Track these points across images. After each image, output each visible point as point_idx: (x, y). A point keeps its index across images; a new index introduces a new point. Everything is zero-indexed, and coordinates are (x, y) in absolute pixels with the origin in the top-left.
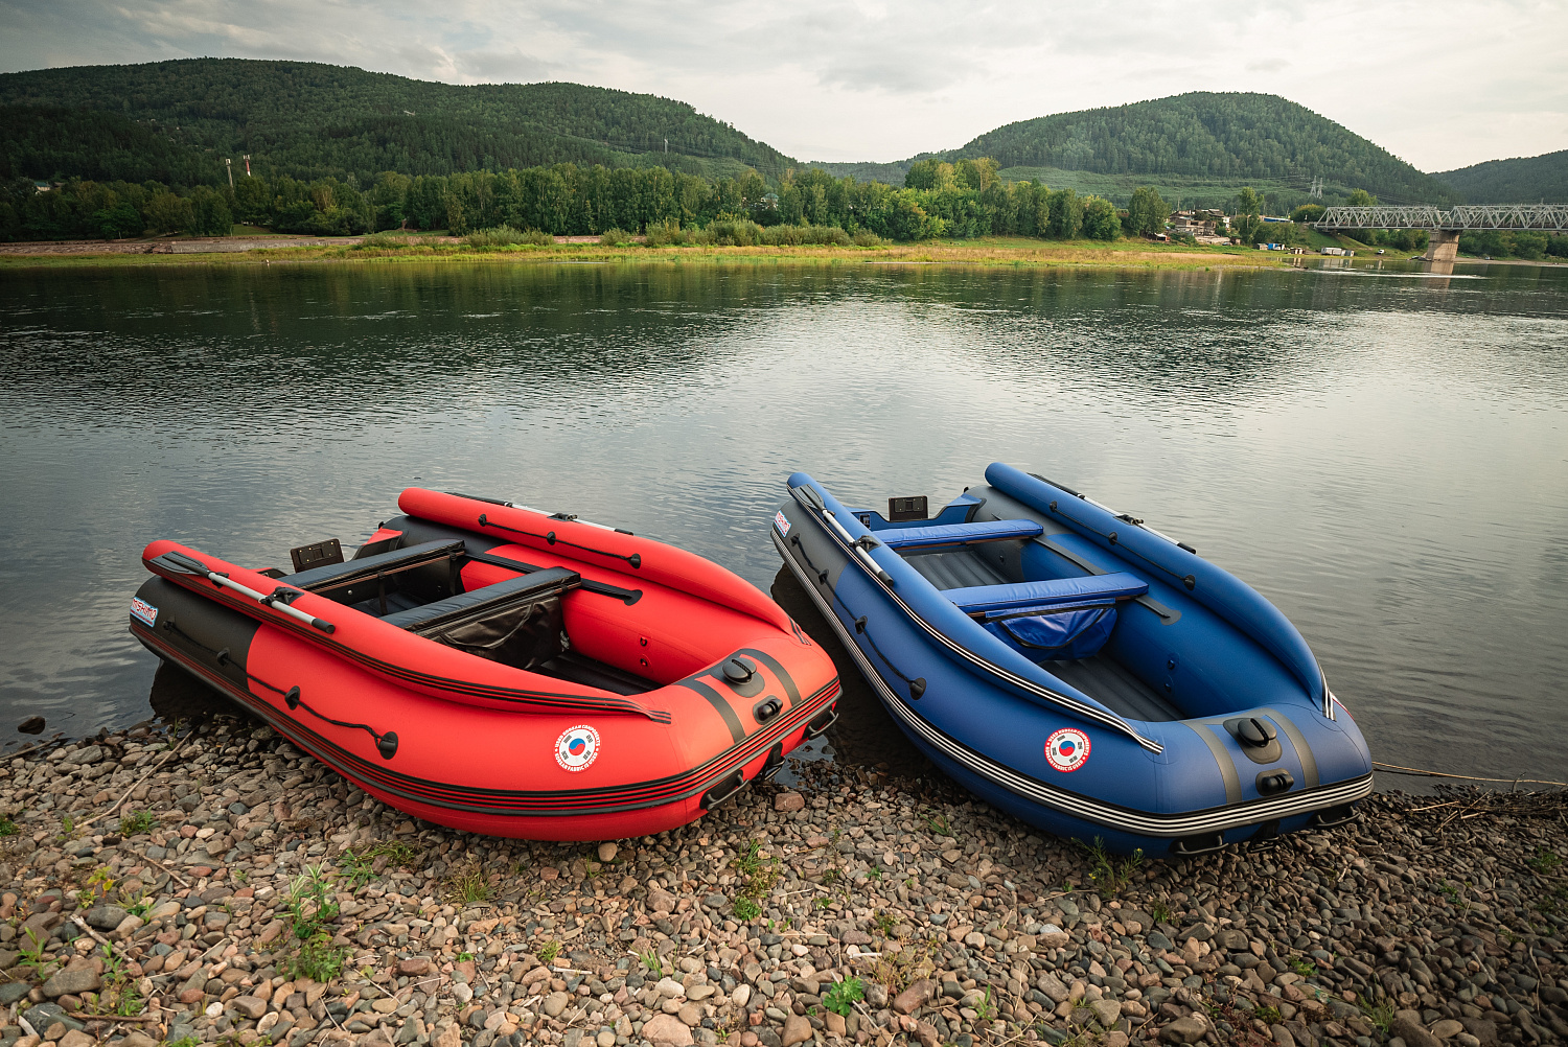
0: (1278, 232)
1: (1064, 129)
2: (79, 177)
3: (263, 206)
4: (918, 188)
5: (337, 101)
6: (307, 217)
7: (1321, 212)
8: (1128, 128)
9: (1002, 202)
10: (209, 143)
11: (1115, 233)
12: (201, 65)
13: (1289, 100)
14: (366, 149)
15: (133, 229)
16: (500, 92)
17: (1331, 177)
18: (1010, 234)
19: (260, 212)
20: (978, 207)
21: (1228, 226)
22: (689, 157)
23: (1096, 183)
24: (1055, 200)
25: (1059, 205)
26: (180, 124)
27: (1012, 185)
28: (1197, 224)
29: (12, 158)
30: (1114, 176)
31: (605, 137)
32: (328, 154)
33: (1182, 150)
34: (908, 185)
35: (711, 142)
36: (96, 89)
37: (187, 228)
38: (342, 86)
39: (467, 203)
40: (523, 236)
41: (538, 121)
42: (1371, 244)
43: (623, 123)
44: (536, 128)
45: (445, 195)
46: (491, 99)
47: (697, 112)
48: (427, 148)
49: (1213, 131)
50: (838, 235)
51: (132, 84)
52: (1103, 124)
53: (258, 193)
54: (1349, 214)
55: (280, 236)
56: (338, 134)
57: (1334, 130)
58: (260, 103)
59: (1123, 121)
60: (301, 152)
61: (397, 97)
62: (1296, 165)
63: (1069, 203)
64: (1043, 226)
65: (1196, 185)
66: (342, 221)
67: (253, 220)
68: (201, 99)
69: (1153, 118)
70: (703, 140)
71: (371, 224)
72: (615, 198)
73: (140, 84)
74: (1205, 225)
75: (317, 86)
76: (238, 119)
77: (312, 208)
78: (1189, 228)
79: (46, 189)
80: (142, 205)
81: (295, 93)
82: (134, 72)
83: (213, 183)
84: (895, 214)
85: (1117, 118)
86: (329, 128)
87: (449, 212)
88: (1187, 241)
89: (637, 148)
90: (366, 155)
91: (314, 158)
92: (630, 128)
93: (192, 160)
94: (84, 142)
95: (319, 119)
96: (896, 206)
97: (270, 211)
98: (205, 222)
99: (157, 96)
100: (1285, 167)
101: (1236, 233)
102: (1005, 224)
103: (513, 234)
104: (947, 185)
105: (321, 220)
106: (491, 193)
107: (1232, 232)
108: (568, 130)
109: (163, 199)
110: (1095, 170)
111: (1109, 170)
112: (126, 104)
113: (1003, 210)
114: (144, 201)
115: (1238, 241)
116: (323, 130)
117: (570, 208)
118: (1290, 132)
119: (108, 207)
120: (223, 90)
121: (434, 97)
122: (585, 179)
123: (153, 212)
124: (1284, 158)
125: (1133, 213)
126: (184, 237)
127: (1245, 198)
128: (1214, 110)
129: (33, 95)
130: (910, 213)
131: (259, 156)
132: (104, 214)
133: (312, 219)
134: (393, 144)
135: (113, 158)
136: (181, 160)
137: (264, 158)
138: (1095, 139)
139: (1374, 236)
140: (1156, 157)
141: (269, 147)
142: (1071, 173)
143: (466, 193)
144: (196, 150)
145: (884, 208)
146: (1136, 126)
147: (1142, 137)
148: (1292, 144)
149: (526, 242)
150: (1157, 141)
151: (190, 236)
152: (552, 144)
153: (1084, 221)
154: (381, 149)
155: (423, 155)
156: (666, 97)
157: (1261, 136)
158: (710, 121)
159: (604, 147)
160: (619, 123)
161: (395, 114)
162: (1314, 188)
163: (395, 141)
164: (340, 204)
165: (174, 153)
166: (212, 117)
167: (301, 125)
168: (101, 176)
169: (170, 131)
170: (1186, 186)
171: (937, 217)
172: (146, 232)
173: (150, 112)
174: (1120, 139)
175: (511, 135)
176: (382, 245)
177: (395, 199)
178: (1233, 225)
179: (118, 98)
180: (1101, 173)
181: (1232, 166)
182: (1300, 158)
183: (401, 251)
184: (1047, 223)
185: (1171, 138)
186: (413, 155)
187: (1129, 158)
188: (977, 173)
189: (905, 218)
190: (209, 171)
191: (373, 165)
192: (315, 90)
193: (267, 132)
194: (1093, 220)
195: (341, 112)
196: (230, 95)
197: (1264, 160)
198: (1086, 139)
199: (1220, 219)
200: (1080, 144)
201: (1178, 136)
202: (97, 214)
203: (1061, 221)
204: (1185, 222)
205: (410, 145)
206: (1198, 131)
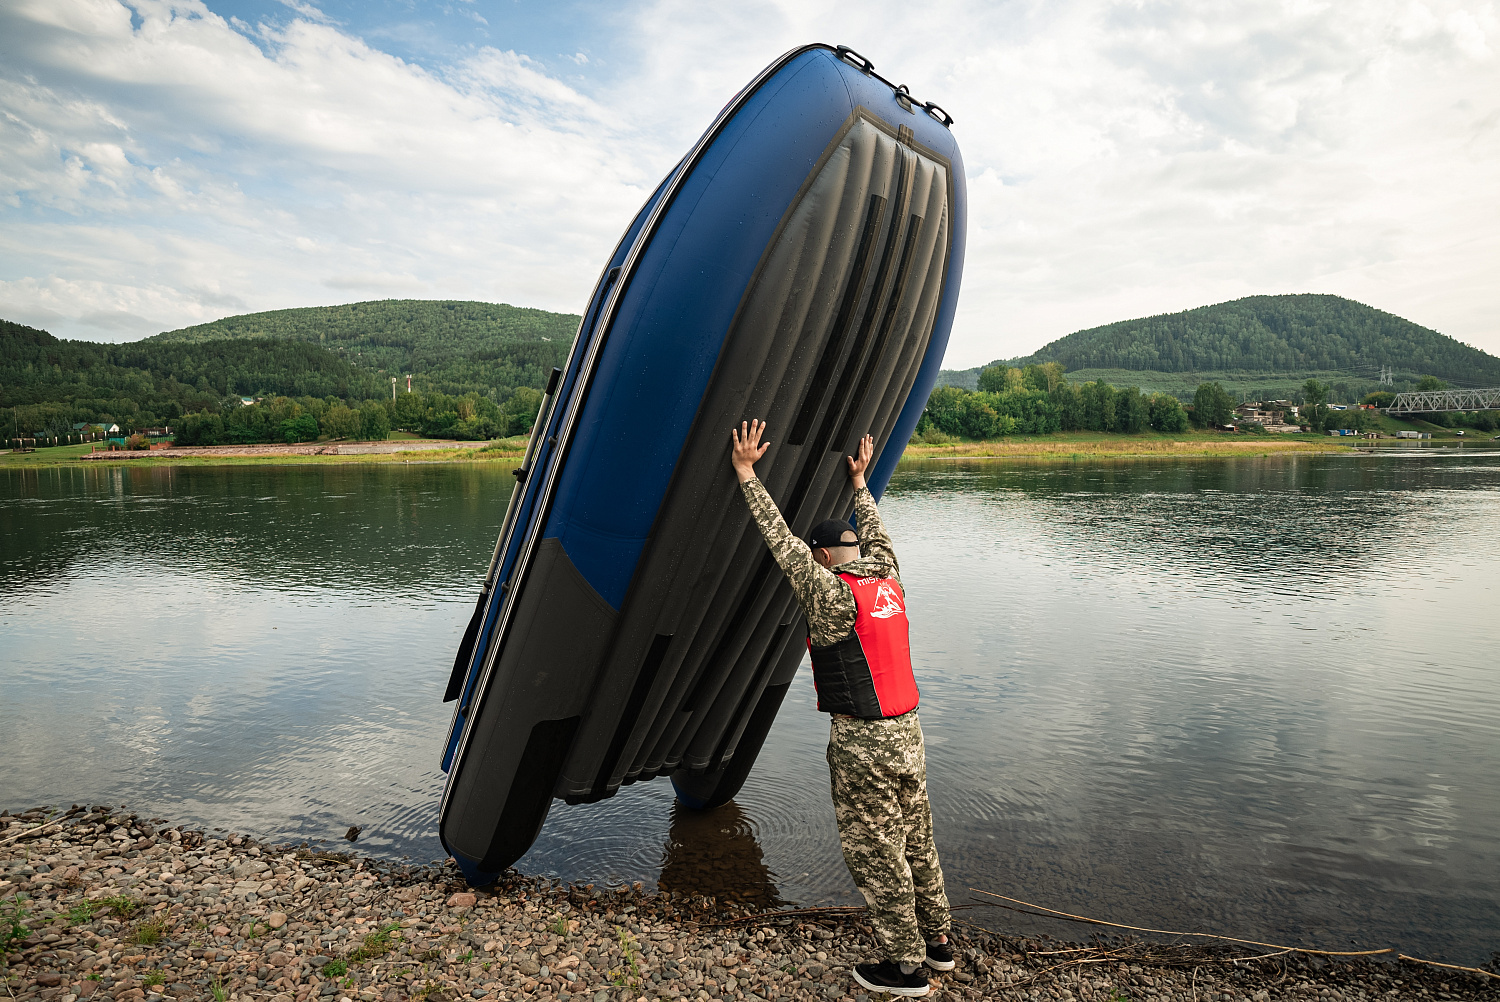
0: (1349, 418)
1: (1128, 334)
2: (275, 394)
3: (416, 416)
4: (990, 390)
5: (489, 331)
6: (451, 425)
7: (1392, 399)
8: (1190, 331)
9: (1068, 399)
10: (381, 366)
11: (1183, 426)
12: (385, 305)
13: (1347, 298)
14: (509, 369)
15: (309, 437)
17: (1399, 366)
18: (1079, 429)
19: (413, 420)
20: (1047, 406)
21: (1296, 415)
23: (1164, 380)
24: (1121, 397)
25: (1125, 402)
26: (361, 351)
27: (1077, 383)
28: (1264, 414)
29: (229, 379)
30: (1181, 374)
32: (477, 373)
33: (1245, 347)
34: (980, 387)
36: (301, 324)
37: (354, 434)
38: (494, 319)
42: (1449, 427)
49: (1275, 330)
51: (329, 320)
52: (1166, 328)
53: (413, 405)
54: (1421, 399)
55: (427, 440)
56: (486, 357)
57: (1396, 322)
58: (426, 333)
59: (1185, 325)
60: (454, 371)
61: (537, 326)
62: (1362, 357)
63: (1132, 399)
64: (1111, 421)
65: (1263, 378)
66: (479, 428)
67: (407, 428)
68: (381, 331)
69: (1214, 321)
71: (504, 430)
73: (335, 321)
74: (1273, 415)
75: (474, 319)
76: (408, 346)
77: (456, 418)
78: (1257, 418)
79: (248, 403)
80: (320, 416)
81: (455, 325)
82: (332, 312)
83: (380, 397)
84: (968, 415)
85: (1178, 322)
86: (479, 352)
88: (1258, 431)
90: (508, 374)
91: (465, 377)
93: (367, 379)
94: (285, 366)
95: (472, 345)
96: (968, 407)
97: (422, 420)
98: (368, 429)
99: (347, 330)
100: (1351, 358)
101: (1306, 421)
102: (1074, 420)
104: (1016, 387)
105: (462, 427)
107: (1301, 420)
109: (338, 410)
110: (1161, 369)
111: (1175, 369)
112: (322, 336)
113: (1071, 407)
114: (322, 413)
115: (1308, 429)
116: (475, 354)
118: (1352, 327)
119: (293, 416)
120: (400, 324)
121: (568, 325)
123: (328, 421)
124: (1348, 351)
125: (1198, 405)
126: (350, 441)
127: (1311, 389)
128: (1273, 311)
129: (254, 331)
130: (982, 413)
131: (420, 376)
132: (289, 423)
133: (455, 426)
134: (530, 365)
135: (305, 379)
136: (358, 379)
137: (425, 377)
138: (1159, 341)
139: (1450, 418)
140: (1220, 355)
141: (429, 368)
142: (1138, 373)
144: (371, 371)
145: (957, 410)
146: (1198, 329)
147: (1205, 338)
148: (1354, 337)
150: (1220, 341)
151: (354, 440)
153: (1150, 415)
154: (520, 368)
157: (1323, 332)
161: (534, 340)
162: (1383, 376)
163: (532, 362)
164: (480, 414)
165: (353, 374)
166: (387, 345)
167: (457, 350)
168: (293, 392)
169: (353, 356)
170: (1253, 380)
171: (1007, 416)
172: (320, 437)
173: (339, 342)
174: (1183, 341)
176: (504, 448)
177: (526, 409)
178: (1301, 413)
179: (317, 332)
180: (1167, 371)
181: (1297, 360)
182: (1365, 349)
184: (1114, 417)
185: (1234, 338)
187: (1194, 357)
188: (1044, 376)
189: (977, 418)
190: (379, 388)
191: (513, 381)
192: (472, 322)
193: (429, 356)
194: (1159, 414)
195: (490, 340)
196: (404, 328)
197: (1329, 353)
198: (1151, 342)
199: (1288, 408)
200: (1146, 347)
201: (1240, 335)
202: (284, 422)
203: (1127, 416)
204: (1252, 413)
205: (544, 365)
206: (1259, 330)
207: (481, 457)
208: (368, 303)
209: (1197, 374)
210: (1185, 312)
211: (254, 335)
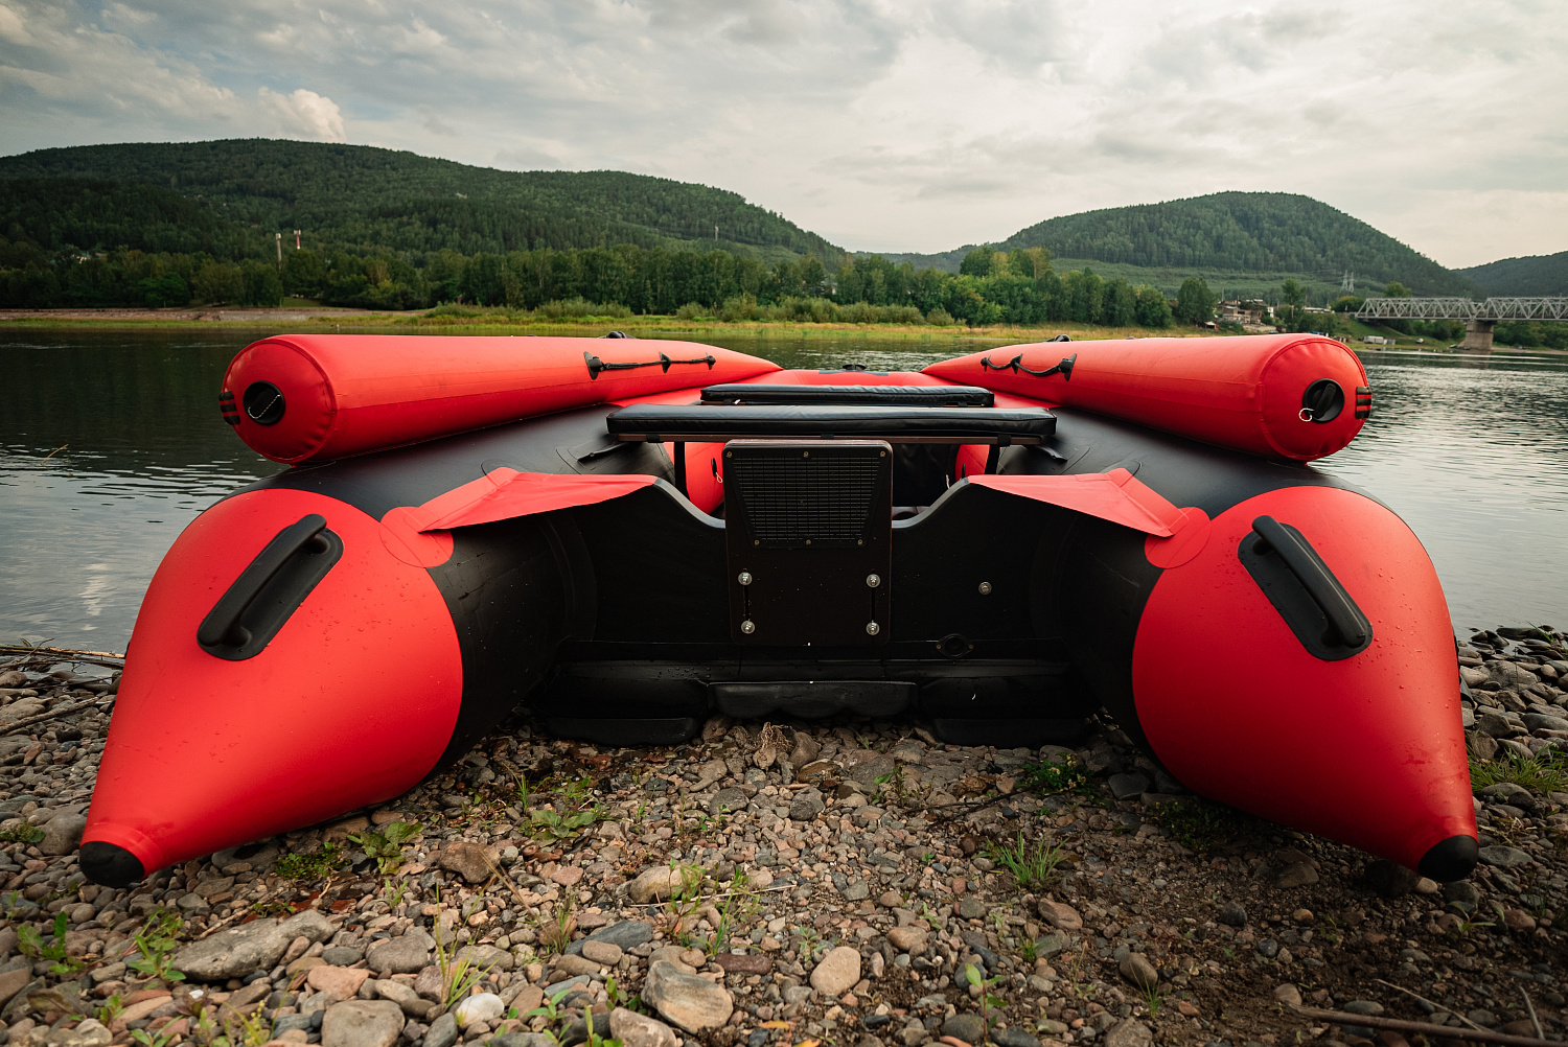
0: (1321, 321)
1: (1104, 224)
2: (127, 246)
3: (315, 279)
4: (976, 274)
5: (389, 182)
6: (360, 291)
7: (1361, 303)
8: (1165, 224)
9: (1055, 287)
10: (255, 219)
11: (1167, 321)
12: (253, 145)
13: (1317, 200)
14: (416, 229)
15: (179, 301)
16: (552, 179)
17: (1360, 272)
18: (1065, 320)
19: (311, 284)
20: (1034, 294)
21: (1272, 315)
22: (739, 245)
23: (1138, 275)
24: (1108, 289)
25: (1112, 293)
26: (227, 201)
27: (1066, 271)
28: (1243, 313)
29: (53, 228)
30: (1156, 269)
31: (656, 223)
32: (377, 233)
33: (1218, 245)
34: (964, 271)
35: (761, 230)
36: (144, 165)
37: (236, 298)
38: (394, 169)
39: (526, 280)
40: (601, 308)
41: (590, 207)
42: (1410, 334)
43: (674, 210)
44: (587, 213)
45: (503, 271)
46: (543, 185)
47: (747, 202)
48: (478, 230)
49: (1247, 228)
50: (913, 315)
51: (181, 161)
52: (1142, 220)
53: (310, 266)
54: (1387, 306)
55: (331, 309)
56: (388, 214)
57: (1361, 228)
58: (310, 183)
59: (1161, 217)
60: (350, 230)
61: (449, 180)
62: (1327, 260)
63: (1119, 292)
64: (1097, 313)
65: (1233, 278)
66: (395, 295)
67: (303, 293)
68: (251, 177)
69: (1189, 215)
70: (753, 228)
71: (424, 299)
72: (675, 279)
73: (189, 162)
74: (1252, 314)
75: (369, 168)
76: (287, 197)
77: (366, 283)
78: (1236, 317)
79: (86, 259)
80: (189, 275)
81: (346, 174)
82: (185, 150)
83: (261, 256)
84: (953, 299)
85: (1154, 214)
86: (380, 208)
87: (507, 289)
88: (1237, 329)
89: (687, 234)
90: (416, 235)
91: (364, 237)
92: (681, 215)
93: (239, 235)
94: (128, 215)
95: (369, 199)
96: (954, 292)
97: (322, 284)
98: (255, 293)
99: (205, 174)
100: (1317, 261)
101: (1281, 322)
102: (1060, 311)
103: (589, 305)
104: (1002, 272)
105: (374, 293)
106: (551, 271)
107: (1277, 321)
108: (619, 216)
109: (212, 270)
110: (1136, 263)
111: (1149, 263)
112: (174, 180)
113: (1058, 297)
114: (192, 271)
115: (1282, 327)
116: (373, 210)
117: (630, 288)
118: (1320, 230)
119: (154, 276)
120: (274, 169)
121: (485, 181)
122: (645, 259)
123: (201, 282)
124: (1315, 253)
125: (1182, 302)
126: (232, 307)
127: (1289, 289)
128: (1246, 209)
129: (79, 169)
130: (968, 298)
131: (308, 232)
132: (150, 282)
133: (365, 293)
134: (443, 225)
135: (157, 231)
136: (227, 235)
137: (312, 235)
138: (1135, 234)
139: (1412, 326)
140: (1194, 251)
141: (317, 225)
142: (1114, 266)
143: (525, 271)
144: (242, 225)
145: (942, 293)
146: (1173, 222)
147: (1179, 232)
148: (1322, 240)
149: (602, 315)
150: (1194, 236)
151: (237, 306)
152: (603, 229)
153: (1136, 309)
154: (431, 229)
155: (474, 236)
156: (716, 187)
157: (1292, 233)
158: (760, 211)
159: (655, 234)
160: (670, 211)
161: (446, 197)
162: (1345, 282)
163: (446, 222)
164: (395, 279)
165: (221, 228)
166: (260, 195)
167: (351, 205)
168: (146, 246)
169: (217, 207)
170: (1223, 279)
171: (993, 304)
172: (193, 302)
173: (197, 188)
174: (1158, 234)
175: (563, 219)
176: (456, 313)
177: (450, 276)
178: (1277, 314)
179: (166, 174)
180: (1141, 265)
181: (1266, 260)
182: (1330, 253)
183: (475, 319)
184: (1100, 309)
185: (1207, 234)
186: (464, 236)
187: (1168, 252)
188: (1031, 262)
189: (963, 304)
190: (255, 246)
191: (422, 245)
192: (366, 172)
193: (316, 210)
194: (1145, 308)
195: (392, 194)
196: (281, 174)
197: (1297, 256)
198: (1126, 233)
199: (1265, 308)
200: (1121, 238)
201: (1214, 232)
202: (143, 282)
203: (1114, 309)
204: (1232, 311)
205: (461, 226)
206: (1232, 227)
207: (428, 324)
208: (232, 141)
209: (1171, 270)
210: (1162, 203)
211: (79, 174)
